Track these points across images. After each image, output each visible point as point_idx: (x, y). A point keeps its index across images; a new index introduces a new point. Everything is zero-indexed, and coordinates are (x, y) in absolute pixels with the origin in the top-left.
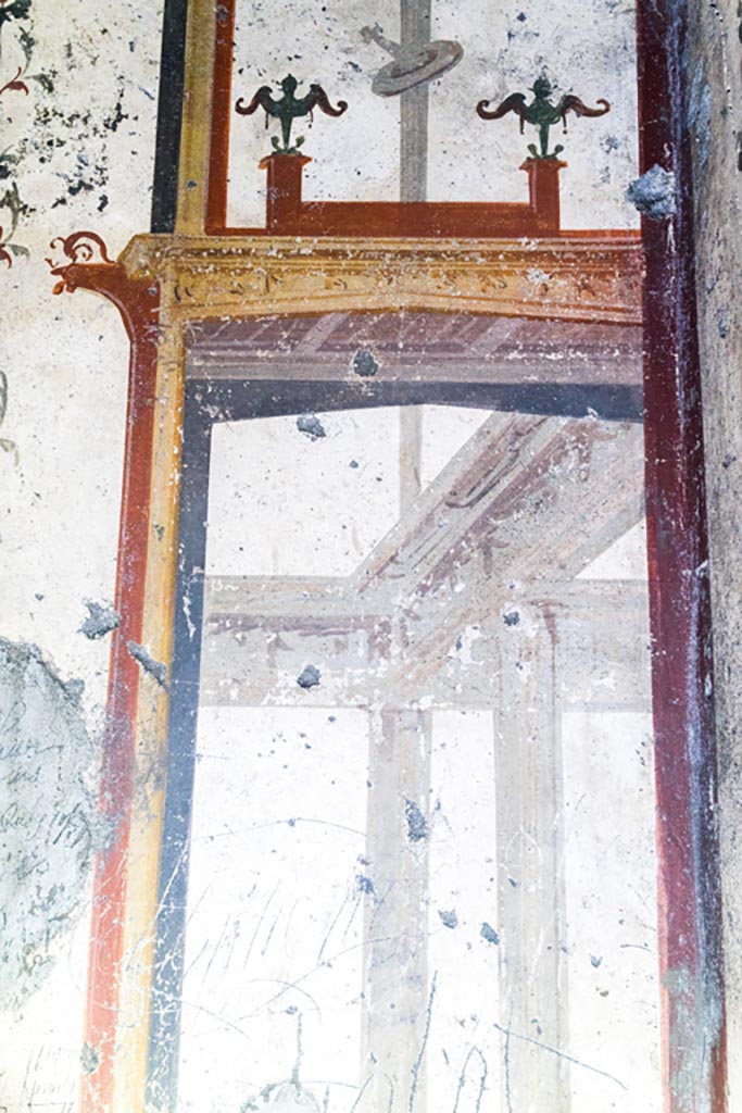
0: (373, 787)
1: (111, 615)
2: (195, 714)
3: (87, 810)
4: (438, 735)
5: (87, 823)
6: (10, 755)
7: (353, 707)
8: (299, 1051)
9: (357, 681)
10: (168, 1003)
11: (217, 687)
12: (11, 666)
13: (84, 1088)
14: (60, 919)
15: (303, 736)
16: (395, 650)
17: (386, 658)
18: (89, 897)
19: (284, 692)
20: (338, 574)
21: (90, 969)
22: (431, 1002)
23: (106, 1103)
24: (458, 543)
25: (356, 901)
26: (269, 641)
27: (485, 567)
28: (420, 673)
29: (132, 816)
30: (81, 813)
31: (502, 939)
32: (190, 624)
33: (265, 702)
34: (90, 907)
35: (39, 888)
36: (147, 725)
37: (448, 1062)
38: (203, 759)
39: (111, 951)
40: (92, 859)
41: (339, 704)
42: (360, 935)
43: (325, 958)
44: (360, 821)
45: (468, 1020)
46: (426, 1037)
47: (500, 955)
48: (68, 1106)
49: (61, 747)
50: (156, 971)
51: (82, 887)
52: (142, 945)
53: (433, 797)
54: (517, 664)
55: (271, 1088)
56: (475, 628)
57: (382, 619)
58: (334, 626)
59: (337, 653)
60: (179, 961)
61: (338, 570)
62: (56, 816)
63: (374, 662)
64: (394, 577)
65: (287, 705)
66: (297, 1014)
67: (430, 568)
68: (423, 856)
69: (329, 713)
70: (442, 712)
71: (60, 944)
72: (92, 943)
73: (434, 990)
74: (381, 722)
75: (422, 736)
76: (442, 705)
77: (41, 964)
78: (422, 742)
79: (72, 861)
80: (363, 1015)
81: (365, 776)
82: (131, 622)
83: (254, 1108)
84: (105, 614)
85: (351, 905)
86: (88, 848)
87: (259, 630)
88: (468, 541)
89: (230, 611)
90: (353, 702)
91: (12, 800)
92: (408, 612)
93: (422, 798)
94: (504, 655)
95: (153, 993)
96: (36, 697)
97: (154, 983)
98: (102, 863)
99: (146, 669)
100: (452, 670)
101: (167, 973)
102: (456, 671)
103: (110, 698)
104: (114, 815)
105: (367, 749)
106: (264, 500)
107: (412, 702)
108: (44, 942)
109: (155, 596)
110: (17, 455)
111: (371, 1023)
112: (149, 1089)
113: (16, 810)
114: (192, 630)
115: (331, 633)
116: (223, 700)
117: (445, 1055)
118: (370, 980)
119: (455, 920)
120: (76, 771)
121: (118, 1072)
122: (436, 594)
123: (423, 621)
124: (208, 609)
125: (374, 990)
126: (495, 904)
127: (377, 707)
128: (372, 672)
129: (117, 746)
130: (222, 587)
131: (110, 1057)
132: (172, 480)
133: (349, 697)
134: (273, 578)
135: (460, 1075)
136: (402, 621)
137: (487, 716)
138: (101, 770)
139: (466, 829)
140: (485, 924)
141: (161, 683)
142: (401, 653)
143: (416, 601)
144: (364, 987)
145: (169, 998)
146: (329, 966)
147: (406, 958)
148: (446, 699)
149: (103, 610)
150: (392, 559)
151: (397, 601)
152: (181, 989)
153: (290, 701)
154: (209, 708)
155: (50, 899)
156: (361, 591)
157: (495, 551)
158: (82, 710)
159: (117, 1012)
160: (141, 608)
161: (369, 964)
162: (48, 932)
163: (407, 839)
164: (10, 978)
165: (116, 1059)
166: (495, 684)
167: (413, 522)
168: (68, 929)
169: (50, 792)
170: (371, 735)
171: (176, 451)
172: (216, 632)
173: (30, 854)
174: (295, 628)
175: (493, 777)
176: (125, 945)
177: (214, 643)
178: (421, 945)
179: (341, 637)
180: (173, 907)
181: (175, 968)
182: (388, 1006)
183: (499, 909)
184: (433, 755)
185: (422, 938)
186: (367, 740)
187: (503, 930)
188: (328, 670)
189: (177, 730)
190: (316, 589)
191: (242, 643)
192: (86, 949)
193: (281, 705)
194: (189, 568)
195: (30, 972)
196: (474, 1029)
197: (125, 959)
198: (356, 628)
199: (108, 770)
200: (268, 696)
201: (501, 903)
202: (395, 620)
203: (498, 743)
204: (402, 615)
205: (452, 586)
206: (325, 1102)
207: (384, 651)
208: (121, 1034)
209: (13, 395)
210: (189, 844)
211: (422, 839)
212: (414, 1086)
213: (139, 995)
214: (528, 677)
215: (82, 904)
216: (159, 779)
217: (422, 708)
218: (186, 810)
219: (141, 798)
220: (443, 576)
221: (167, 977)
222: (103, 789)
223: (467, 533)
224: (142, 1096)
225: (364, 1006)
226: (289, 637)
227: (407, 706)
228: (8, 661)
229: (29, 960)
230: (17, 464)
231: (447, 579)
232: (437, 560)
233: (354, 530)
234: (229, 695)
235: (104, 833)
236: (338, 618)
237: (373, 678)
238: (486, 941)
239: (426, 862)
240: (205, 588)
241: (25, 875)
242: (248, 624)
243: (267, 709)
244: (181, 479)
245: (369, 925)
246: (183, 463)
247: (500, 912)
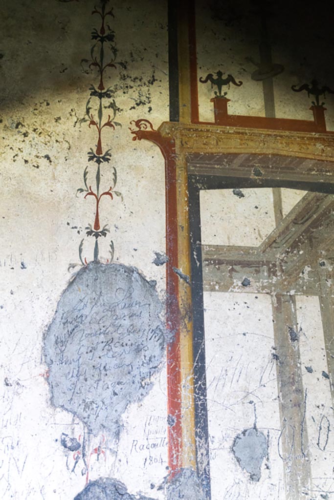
0: (275, 322)
1: (164, 257)
2: (202, 294)
3: (162, 328)
4: (298, 305)
5: (162, 333)
6: (129, 307)
7: (264, 293)
8: (256, 417)
9: (265, 284)
10: (201, 399)
11: (210, 285)
12: (126, 274)
13: (169, 432)
14: (155, 367)
15: (246, 303)
16: (279, 274)
17: (275, 276)
18: (166, 360)
19: (237, 287)
20: (254, 246)
21: (168, 387)
22: (306, 399)
23: (179, 437)
24: (299, 237)
25: (272, 363)
26: (229, 269)
27: (310, 245)
28: (289, 282)
29: (180, 331)
30: (160, 329)
31: (331, 377)
32: (197, 262)
33: (230, 290)
34: (166, 364)
35: (145, 356)
36: (183, 298)
37: (314, 421)
38: (207, 311)
39: (176, 380)
40: (165, 346)
41: (259, 292)
42: (276, 375)
43: (262, 383)
44: (271, 333)
45: (321, 405)
46: (305, 412)
47: (330, 382)
48: (163, 439)
49: (149, 305)
50: (195, 388)
51: (162, 356)
52: (189, 378)
53: (299, 326)
54: (326, 280)
55: (245, 431)
56: (309, 267)
57: (273, 263)
58: (254, 264)
59: (256, 274)
60: (205, 384)
61: (254, 244)
62: (149, 330)
63: (271, 277)
64: (275, 248)
65: (238, 292)
66: (253, 404)
67: (289, 245)
68: (297, 347)
69: (255, 295)
70: (299, 296)
71: (155, 377)
72: (168, 377)
73: (306, 395)
74: (276, 299)
75: (292, 304)
76: (299, 294)
77: (148, 385)
78: (292, 306)
79: (158, 346)
80: (279, 404)
81: (272, 318)
82: (173, 260)
83: (240, 438)
85: (270, 365)
86: (164, 341)
87: (224, 265)
88: (303, 236)
89: (212, 257)
90: (264, 292)
91: (131, 323)
92: (282, 260)
93: (295, 326)
94: (321, 277)
95: (195, 396)
96: (137, 285)
97: (195, 392)
98: (170, 348)
99: (181, 277)
100: (301, 281)
101: (200, 388)
102: (303, 282)
103: (167, 288)
104: (173, 330)
105: (271, 309)
106: (223, 218)
107: (287, 292)
108: (149, 376)
109: (182, 251)
110: (122, 197)
111: (283, 407)
112: (196, 432)
113: (133, 327)
114: (198, 264)
115: (253, 267)
116: (213, 289)
117: (313, 419)
118: (281, 391)
119: (312, 370)
120: (156, 313)
121: (183, 425)
122: (292, 254)
123: (288, 264)
124: (204, 256)
125: (283, 395)
126: (326, 364)
127: (274, 294)
128: (270, 281)
129: (171, 305)
130: (208, 249)
131: (180, 420)
132: (186, 209)
133: (263, 290)
134: (228, 246)
135: (319, 426)
136: (280, 263)
137: (316, 298)
138: (166, 314)
139: (313, 338)
140: (323, 372)
141: (187, 283)
142: (281, 275)
143: (285, 256)
144: (279, 394)
145: (202, 398)
146: (264, 386)
147: (295, 384)
148: (300, 292)
149: (161, 256)
150: (274, 241)
151: (278, 256)
152: (206, 394)
153: (239, 290)
154: (208, 292)
155: (150, 360)
156: (264, 252)
157: (314, 240)
158: (157, 292)
159: (181, 403)
160: (177, 255)
161: (280, 386)
162: (150, 373)
163: (290, 341)
164: (136, 390)
165: (181, 420)
166: (318, 287)
167: (281, 229)
168: (158, 372)
169: (146, 320)
170: (273, 304)
171: (186, 199)
172: (208, 265)
173: (140, 343)
174: (239, 265)
175: (321, 319)
176: (182, 378)
177: (207, 269)
178: (299, 379)
179: (257, 268)
180: (200, 364)
181: (203, 387)
182: (289, 401)
183: (328, 366)
184: (297, 311)
185: (299, 376)
186: (271, 305)
187: (330, 374)
188: (253, 280)
189: (196, 300)
190: (247, 250)
191: (219, 269)
192: (166, 380)
193: (236, 292)
194: (195, 242)
195: (144, 388)
196: (323, 409)
197: (183, 382)
198: (263, 265)
199: (169, 314)
200: (231, 289)
201: (328, 364)
202: (278, 263)
203: (321, 308)
204: (280, 261)
205: (299, 252)
206: (268, 436)
207: (275, 274)
208: (183, 411)
209: (119, 176)
210: (204, 342)
211: (296, 341)
212: (302, 430)
213: (189, 397)
214: (331, 285)
215: (163, 363)
216: (190, 317)
217: (291, 294)
218: (202, 329)
219: (184, 324)
220: (295, 248)
221: (200, 390)
222: (167, 321)
223: (302, 233)
224: (194, 434)
225: (280, 401)
226: (237, 268)
227: (285, 293)
228: (125, 272)
229: (143, 383)
230: (122, 201)
231: (296, 249)
232: (292, 242)
233: (259, 231)
234: (215, 288)
235: (170, 336)
236: (256, 262)
237: (271, 283)
238: (324, 378)
239: (299, 349)
240: (202, 249)
241: (139, 351)
242: (220, 263)
243: (231, 293)
244: (189, 209)
245: (278, 371)
246: (189, 203)
247: (329, 368)
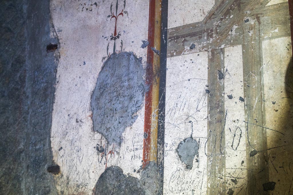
0: (209, 69)
1: (147, 43)
2: (166, 60)
3: (143, 84)
4: (226, 54)
5: (144, 87)
6: (128, 75)
7: (204, 51)
8: (192, 131)
9: (205, 45)
10: (162, 122)
11: (171, 53)
12: (127, 57)
13: (144, 141)
14: (140, 106)
15: (191, 60)
16: (214, 36)
17: (212, 38)
18: (144, 102)
19: (186, 51)
20: (199, 21)
21: (145, 117)
22: (226, 117)
23: (149, 144)
24: (231, 6)
25: (205, 96)
26: (183, 40)
27: (239, 9)
28: (221, 40)
29: (153, 84)
30: (142, 85)
31: (245, 100)
32: (164, 40)
33: (182, 54)
34: (145, 104)
35: (134, 101)
36: (155, 64)
37: (231, 131)
38: (168, 69)
39: (149, 113)
40: (145, 94)
41: (200, 51)
42: (207, 103)
43: (198, 109)
44: (206, 77)
45: (236, 120)
46: (225, 125)
47: (245, 104)
48: (141, 146)
49: (138, 72)
50: (159, 116)
51: (143, 100)
52: (156, 111)
53: (225, 69)
54: (249, 32)
55: (185, 139)
56: (236, 25)
57: (211, 29)
58: (199, 33)
59: (199, 39)
60: (164, 113)
61: (199, 20)
62: (137, 86)
63: (209, 39)
64: (213, 18)
65: (187, 54)
66: (191, 123)
67: (223, 14)
68: (223, 83)
69: (198, 54)
70: (227, 48)
71: (139, 112)
72: (145, 111)
73: (226, 114)
74: (211, 53)
75: (222, 54)
76: (227, 46)
77: (135, 117)
78: (222, 56)
79: (141, 95)
80: (208, 122)
81: (207, 66)
82: (151, 43)
83: (182, 144)
84: (146, 43)
86: (144, 92)
87: (180, 39)
88: (234, 5)
89: (174, 36)
90: (204, 50)
91: (129, 84)
92: (217, 26)
93: (222, 69)
94: (245, 30)
95: (159, 121)
96: (133, 61)
97: (159, 118)
98: (147, 95)
99: (155, 52)
100: (230, 37)
101: (162, 116)
102: (231, 37)
103: (147, 60)
104: (149, 84)
105: (207, 60)
106: (181, 9)
107: (219, 47)
108: (135, 112)
109: (157, 36)
110: (128, 14)
111: (210, 123)
112: (158, 141)
113: (129, 86)
114: (165, 42)
115: (198, 35)
116: (172, 56)
117: (230, 129)
118: (209, 113)
119: (232, 97)
120: (141, 76)
121: (151, 138)
122: (225, 20)
123: (222, 27)
124: (168, 36)
125: (210, 116)
126: (243, 92)
127: (210, 50)
128: (208, 42)
129: (149, 70)
130: (171, 31)
131: (150, 135)
132: (160, 10)
133: (202, 49)
134: (183, 26)
135: (234, 134)
136: (216, 28)
137: (240, 47)
138: (146, 75)
139: (235, 75)
140: (240, 97)
141: (158, 55)
142: (216, 36)
143: (220, 22)
144: (208, 115)
145: (162, 121)
146: (199, 111)
147: (219, 107)
148: (228, 44)
149: (146, 42)
150: (213, 14)
151: (215, 24)
152: (165, 119)
153: (188, 53)
154: (169, 58)
155: (137, 103)
156: (205, 24)
157: (241, 5)
158: (142, 63)
159: (151, 125)
160: (154, 39)
161: (209, 110)
162: (136, 110)
163: (218, 79)
164: (129, 120)
165: (151, 135)
166: (242, 38)
167: (218, 4)
168: (140, 109)
169: (136, 81)
170: (208, 57)
171: (160, 4)
172: (170, 41)
173: (132, 94)
174: (189, 36)
175: (242, 61)
176: (152, 111)
177: (170, 43)
178: (223, 104)
179: (200, 36)
180: (162, 102)
181: (163, 115)
182: (214, 119)
183: (244, 93)
184: (225, 59)
185: (223, 102)
186: (207, 58)
187: (245, 98)
188: (197, 44)
189: (162, 64)
190: (194, 25)
191: (176, 42)
192: (144, 113)
193: (186, 54)
194: (164, 28)
195: (133, 118)
196: (238, 122)
197: (153, 113)
198: (204, 33)
199: (148, 75)
200: (183, 53)
201: (245, 91)
202: (214, 28)
203: (243, 53)
204: (216, 27)
205: (230, 17)
206: (199, 142)
207: (211, 36)
208: (152, 130)
209: (127, 2)
210: (166, 88)
211: (223, 79)
212: (222, 137)
213: (156, 121)
214: (252, 34)
215: (143, 103)
216: (158, 75)
217: (222, 48)
218: (165, 81)
219: (155, 80)
220: (227, 15)
221: (161, 117)
222: (147, 79)
223: (233, 2)
224: (157, 143)
225: (208, 119)
226: (187, 38)
227: (218, 48)
228: (127, 56)
229: (133, 116)
230: (128, 16)
231: (228, 15)
232: (225, 11)
233: (203, 10)
234: (174, 54)
235: (147, 88)
236: (199, 31)
237: (209, 43)
238: (241, 101)
239: (224, 84)
240: (168, 32)
241: (131, 99)
242: (178, 37)
243: (183, 56)
244: (162, 9)
245: (209, 101)
246: (162, 6)
247: (245, 94)
